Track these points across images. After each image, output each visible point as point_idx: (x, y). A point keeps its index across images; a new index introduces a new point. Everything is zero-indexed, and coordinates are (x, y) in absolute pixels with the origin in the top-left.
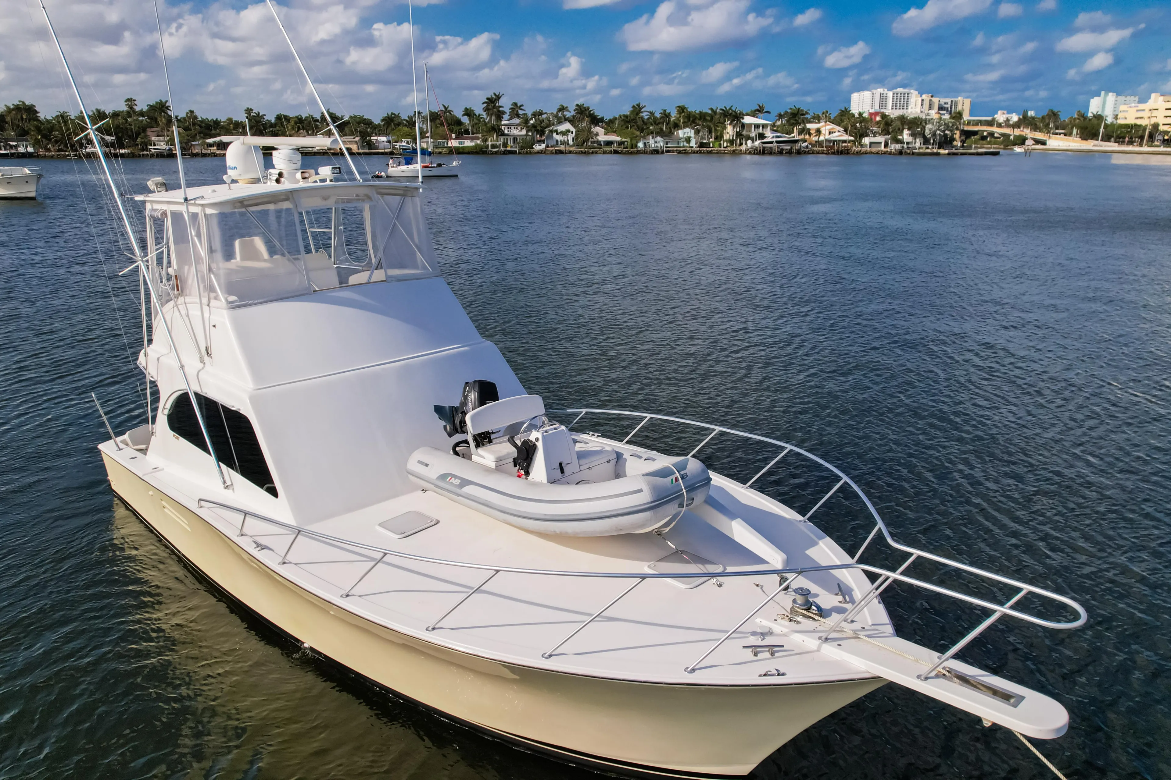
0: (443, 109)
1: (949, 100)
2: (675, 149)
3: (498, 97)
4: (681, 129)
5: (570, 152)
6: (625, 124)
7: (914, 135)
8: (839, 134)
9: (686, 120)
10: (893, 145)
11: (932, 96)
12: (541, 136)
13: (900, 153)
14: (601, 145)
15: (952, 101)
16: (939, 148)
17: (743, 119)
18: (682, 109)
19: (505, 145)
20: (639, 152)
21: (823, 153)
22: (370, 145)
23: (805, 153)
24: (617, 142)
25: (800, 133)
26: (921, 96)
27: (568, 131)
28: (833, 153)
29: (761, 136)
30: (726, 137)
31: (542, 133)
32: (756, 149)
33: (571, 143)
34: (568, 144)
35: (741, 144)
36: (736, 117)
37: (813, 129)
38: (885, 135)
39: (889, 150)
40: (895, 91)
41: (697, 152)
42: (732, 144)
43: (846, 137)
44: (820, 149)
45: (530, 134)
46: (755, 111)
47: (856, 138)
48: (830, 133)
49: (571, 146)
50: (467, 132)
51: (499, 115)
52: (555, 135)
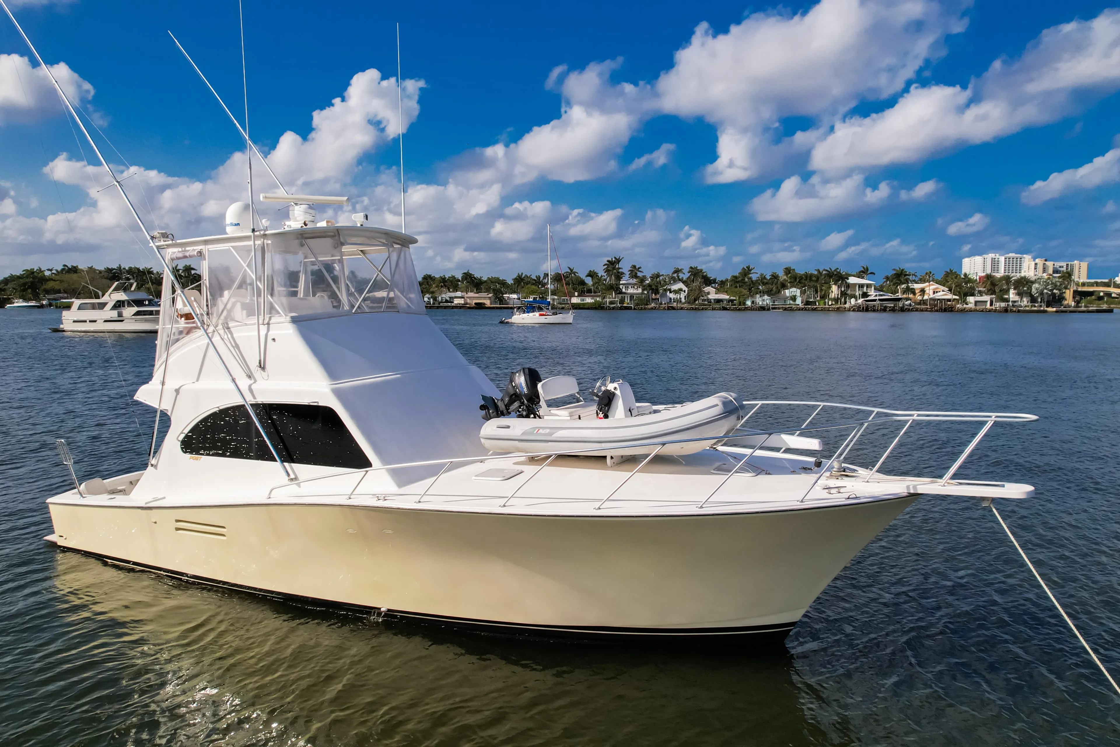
0: (569, 271)
1: (1064, 264)
2: (781, 306)
3: (618, 261)
4: (788, 289)
5: (682, 309)
6: (734, 284)
7: (1020, 294)
8: (943, 294)
9: (793, 280)
10: (998, 304)
11: (1046, 260)
12: (656, 295)
13: (1006, 310)
14: (711, 302)
15: (1067, 265)
16: (1047, 307)
17: (848, 279)
18: (788, 271)
19: (622, 301)
20: (746, 309)
21: (926, 311)
22: (501, 300)
23: (908, 310)
24: (726, 300)
25: (904, 292)
26: (1034, 260)
27: (681, 290)
28: (937, 311)
29: (865, 295)
30: (832, 296)
31: (656, 292)
32: (859, 307)
33: (683, 300)
34: (681, 302)
35: (845, 303)
36: (840, 278)
37: (918, 289)
38: (992, 294)
39: (993, 307)
40: (1007, 255)
41: (802, 309)
42: (837, 303)
43: (950, 296)
44: (924, 307)
45: (646, 292)
46: (860, 272)
47: (960, 297)
48: (934, 293)
49: (684, 303)
50: (589, 291)
51: (619, 276)
52: (668, 293)
